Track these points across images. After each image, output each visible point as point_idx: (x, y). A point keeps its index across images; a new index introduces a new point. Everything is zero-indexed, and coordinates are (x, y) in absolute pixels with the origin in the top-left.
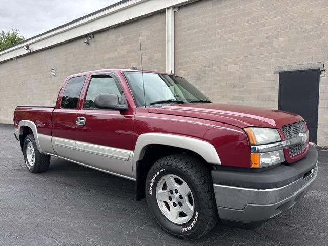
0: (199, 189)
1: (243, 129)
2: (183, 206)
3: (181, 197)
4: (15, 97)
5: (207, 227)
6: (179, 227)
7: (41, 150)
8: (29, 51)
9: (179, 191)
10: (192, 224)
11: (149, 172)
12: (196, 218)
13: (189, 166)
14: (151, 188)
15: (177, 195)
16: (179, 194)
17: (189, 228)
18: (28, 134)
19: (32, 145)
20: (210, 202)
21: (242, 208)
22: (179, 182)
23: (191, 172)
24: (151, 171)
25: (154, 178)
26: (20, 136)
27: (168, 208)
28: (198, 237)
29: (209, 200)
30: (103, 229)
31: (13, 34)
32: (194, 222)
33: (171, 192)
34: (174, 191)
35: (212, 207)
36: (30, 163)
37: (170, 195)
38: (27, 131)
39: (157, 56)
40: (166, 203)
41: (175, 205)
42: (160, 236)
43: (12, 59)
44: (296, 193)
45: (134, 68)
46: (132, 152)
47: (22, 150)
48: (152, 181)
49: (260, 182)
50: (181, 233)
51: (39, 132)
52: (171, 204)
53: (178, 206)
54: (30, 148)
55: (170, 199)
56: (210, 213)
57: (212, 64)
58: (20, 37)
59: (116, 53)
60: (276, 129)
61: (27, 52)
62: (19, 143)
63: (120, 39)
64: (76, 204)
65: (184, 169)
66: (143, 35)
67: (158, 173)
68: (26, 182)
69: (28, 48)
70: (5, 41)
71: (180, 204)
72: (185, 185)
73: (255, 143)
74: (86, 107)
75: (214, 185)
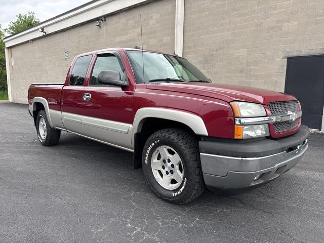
0: (188, 158)
1: (229, 103)
2: (174, 173)
3: (173, 166)
4: (31, 78)
5: (194, 192)
6: (170, 193)
7: (52, 125)
8: (44, 34)
9: (171, 161)
10: (181, 190)
11: (146, 144)
12: (185, 184)
13: (180, 137)
14: (147, 158)
15: (169, 164)
16: (171, 163)
17: (179, 193)
18: (40, 110)
19: (44, 120)
20: (197, 169)
21: (224, 175)
22: (171, 153)
23: (182, 143)
24: (147, 142)
25: (150, 149)
26: (34, 111)
27: (162, 175)
28: (186, 202)
29: (197, 168)
30: (103, 193)
31: (29, 17)
32: (183, 187)
33: (164, 161)
34: (167, 161)
35: (199, 175)
36: (43, 137)
37: (164, 164)
38: (39, 107)
39: (166, 39)
40: (160, 172)
41: (167, 173)
42: (153, 200)
43: (27, 42)
44: (277, 165)
45: (136, 48)
46: (130, 126)
47: (35, 125)
48: (148, 152)
49: (242, 151)
50: (172, 197)
51: (50, 108)
52: (164, 172)
53: (170, 174)
54: (42, 122)
55: (164, 168)
56: (197, 179)
57: (221, 48)
58: (36, 20)
59: (126, 36)
60: (262, 104)
61: (42, 34)
62: (33, 118)
63: (131, 22)
64: (81, 172)
65: (176, 141)
66: (154, 18)
67: (153, 144)
68: (38, 153)
69: (43, 31)
70: (22, 24)
71: (172, 172)
72: (176, 155)
73: (240, 116)
74: (92, 84)
75: (201, 154)
